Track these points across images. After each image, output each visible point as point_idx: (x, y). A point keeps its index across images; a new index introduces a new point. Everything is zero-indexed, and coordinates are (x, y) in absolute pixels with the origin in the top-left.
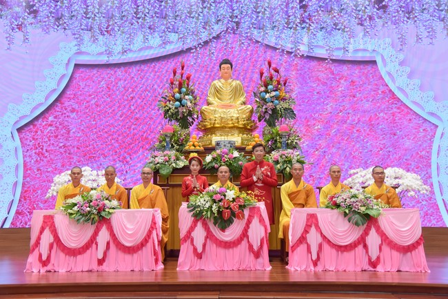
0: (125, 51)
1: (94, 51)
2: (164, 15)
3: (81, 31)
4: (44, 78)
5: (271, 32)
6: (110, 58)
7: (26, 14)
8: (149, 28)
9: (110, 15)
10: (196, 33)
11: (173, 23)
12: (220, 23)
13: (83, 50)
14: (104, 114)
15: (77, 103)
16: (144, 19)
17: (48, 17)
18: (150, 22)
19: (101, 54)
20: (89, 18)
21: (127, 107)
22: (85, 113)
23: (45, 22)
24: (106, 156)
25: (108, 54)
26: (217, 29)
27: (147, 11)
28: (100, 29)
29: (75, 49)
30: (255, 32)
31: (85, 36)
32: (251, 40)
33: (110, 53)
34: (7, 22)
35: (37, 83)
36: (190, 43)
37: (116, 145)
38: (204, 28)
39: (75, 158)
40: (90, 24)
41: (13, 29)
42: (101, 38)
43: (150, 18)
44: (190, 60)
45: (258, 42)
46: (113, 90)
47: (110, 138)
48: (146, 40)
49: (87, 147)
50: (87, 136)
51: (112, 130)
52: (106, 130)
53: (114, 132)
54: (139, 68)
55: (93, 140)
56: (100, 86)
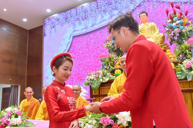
0: (93, 25)
1: (80, 29)
2: (110, 3)
3: (75, 21)
4: (62, 46)
6: (87, 30)
7: (56, 21)
8: (104, 11)
9: (86, 11)
10: (127, 7)
11: (115, 6)
13: (76, 29)
14: (86, 57)
15: (74, 54)
16: (101, 8)
17: (63, 19)
18: (104, 8)
19: (83, 29)
20: (78, 15)
21: (96, 52)
22: (78, 58)
23: (62, 22)
25: (86, 28)
26: (139, 2)
27: (102, 4)
28: (82, 18)
29: (72, 30)
31: (76, 23)
34: (49, 26)
35: (59, 48)
38: (132, 3)
39: (75, 80)
40: (78, 17)
41: (52, 28)
42: (83, 22)
43: (103, 7)
46: (89, 45)
47: (89, 69)
48: (102, 17)
49: (79, 74)
50: (79, 69)
51: (90, 64)
52: (87, 65)
53: (90, 65)
54: (100, 32)
55: (82, 71)
56: (83, 44)
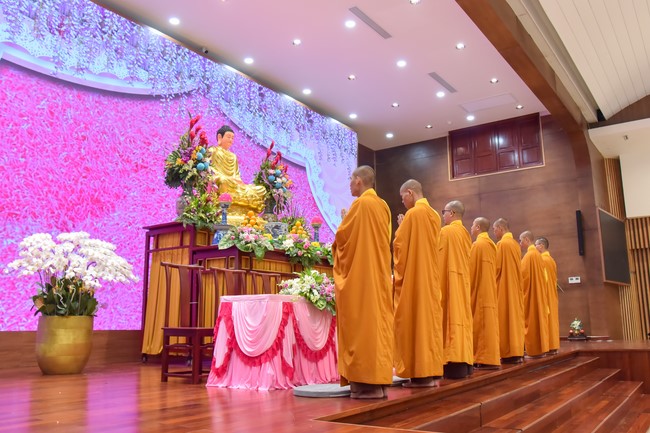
0: (82, 69)
1: (36, 52)
2: (135, 42)
3: (19, 14)
5: (236, 110)
6: (59, 71)
8: (116, 51)
9: (67, 11)
10: (168, 81)
11: (145, 58)
12: (192, 79)
13: (19, 42)
14: (41, 151)
16: (110, 36)
18: (118, 44)
19: (46, 59)
21: (76, 147)
24: (36, 217)
25: (57, 63)
26: (190, 85)
27: (115, 28)
28: (49, 24)
29: (4, 37)
30: (223, 103)
31: (24, 23)
32: (219, 110)
33: (59, 64)
36: (160, 89)
37: (55, 203)
38: (177, 78)
40: (34, 9)
42: (48, 36)
43: (118, 39)
44: (159, 110)
45: (224, 115)
46: (57, 118)
47: (46, 189)
48: (110, 64)
49: (7, 197)
50: (8, 178)
51: (51, 177)
52: (41, 176)
53: (52, 181)
54: (97, 99)
55: (18, 187)
56: (39, 107)
